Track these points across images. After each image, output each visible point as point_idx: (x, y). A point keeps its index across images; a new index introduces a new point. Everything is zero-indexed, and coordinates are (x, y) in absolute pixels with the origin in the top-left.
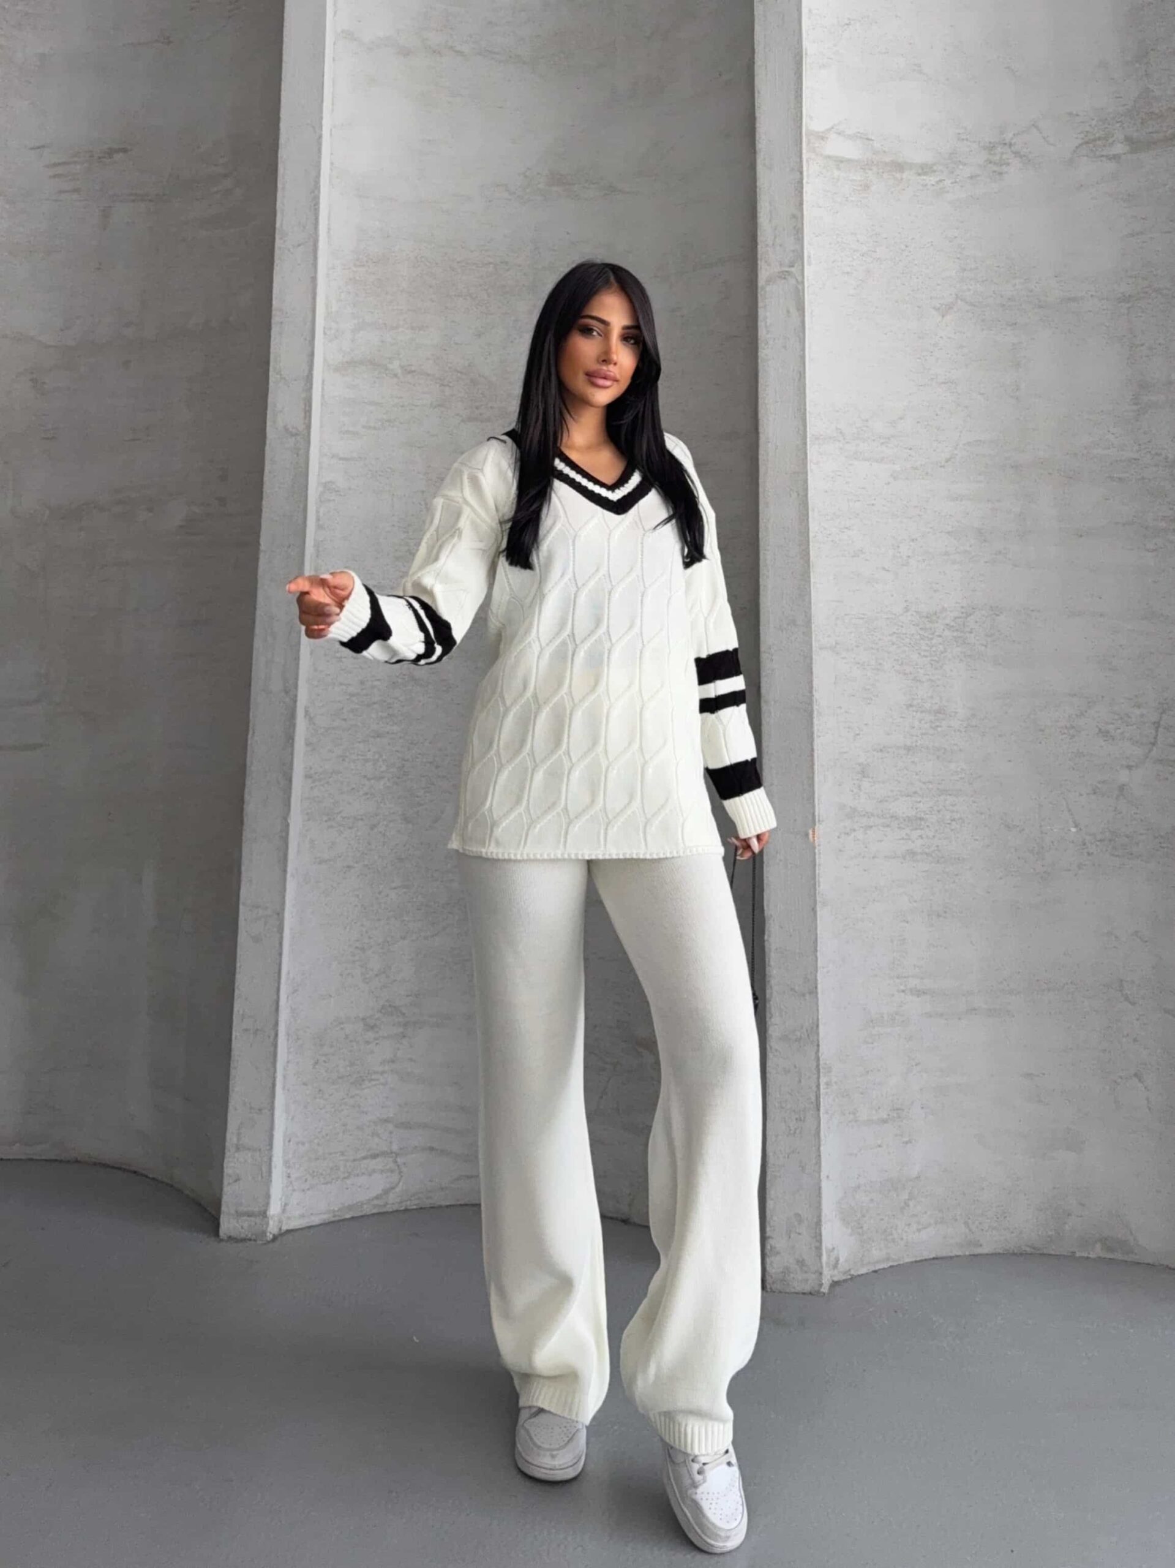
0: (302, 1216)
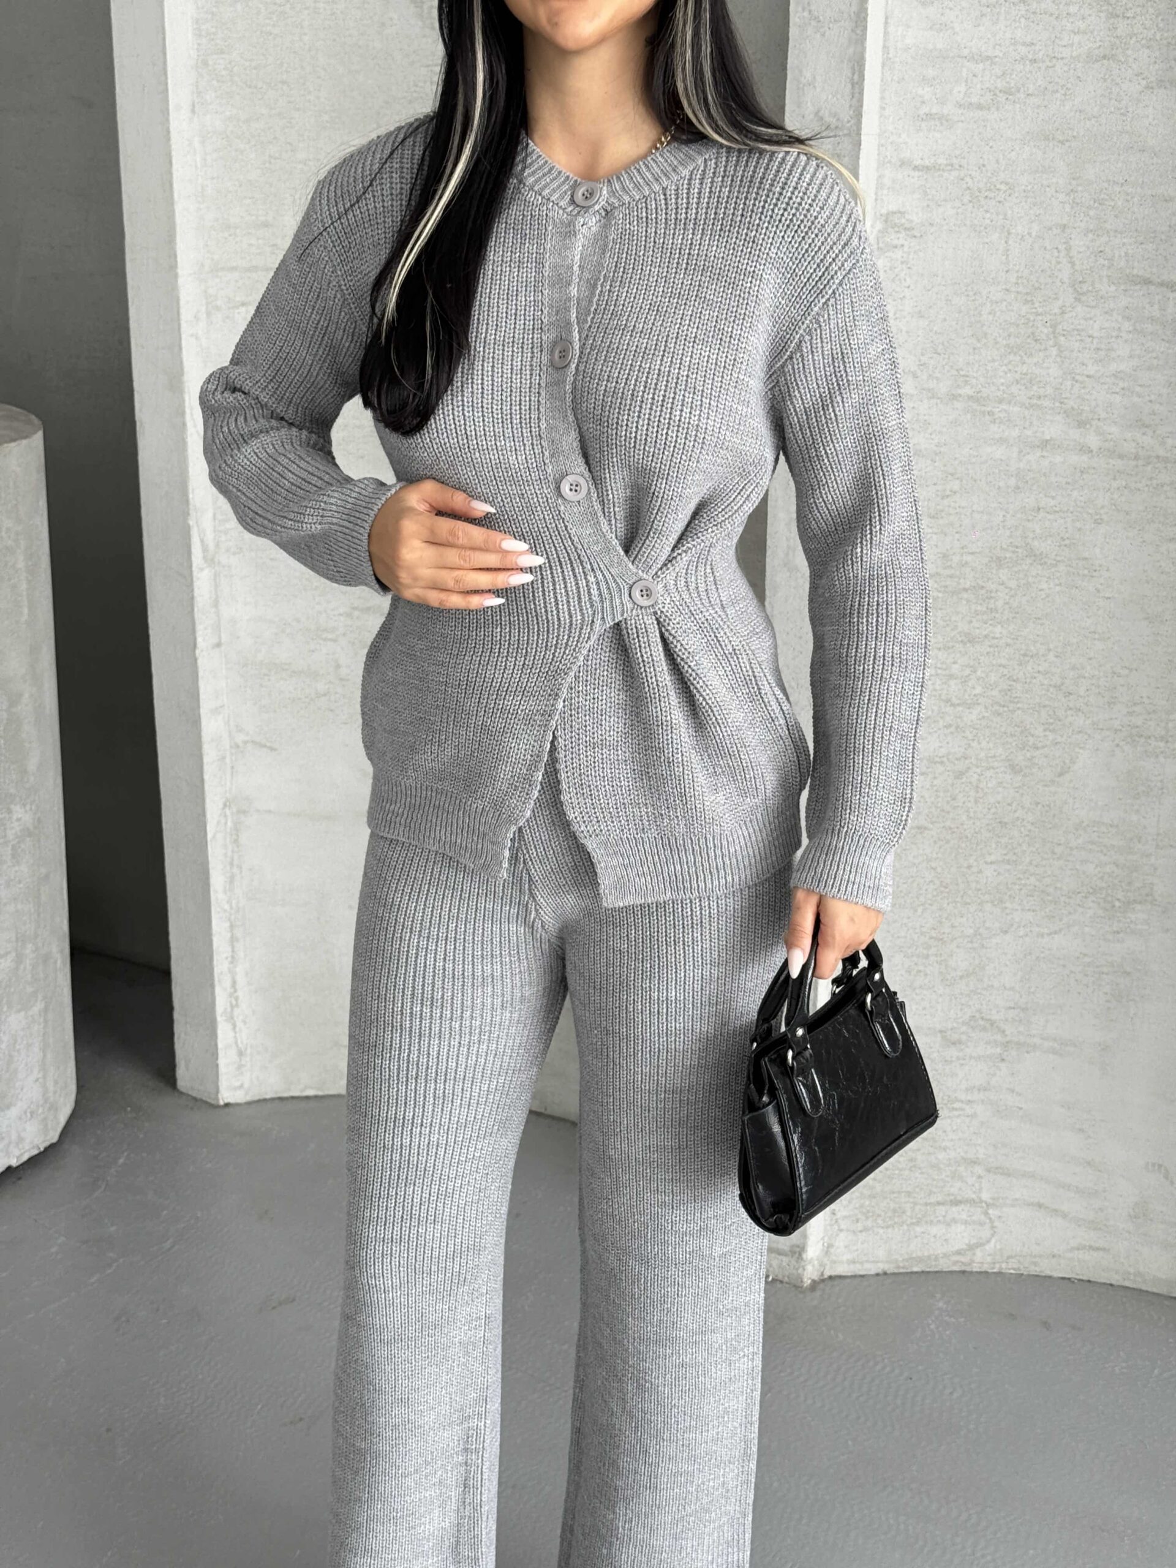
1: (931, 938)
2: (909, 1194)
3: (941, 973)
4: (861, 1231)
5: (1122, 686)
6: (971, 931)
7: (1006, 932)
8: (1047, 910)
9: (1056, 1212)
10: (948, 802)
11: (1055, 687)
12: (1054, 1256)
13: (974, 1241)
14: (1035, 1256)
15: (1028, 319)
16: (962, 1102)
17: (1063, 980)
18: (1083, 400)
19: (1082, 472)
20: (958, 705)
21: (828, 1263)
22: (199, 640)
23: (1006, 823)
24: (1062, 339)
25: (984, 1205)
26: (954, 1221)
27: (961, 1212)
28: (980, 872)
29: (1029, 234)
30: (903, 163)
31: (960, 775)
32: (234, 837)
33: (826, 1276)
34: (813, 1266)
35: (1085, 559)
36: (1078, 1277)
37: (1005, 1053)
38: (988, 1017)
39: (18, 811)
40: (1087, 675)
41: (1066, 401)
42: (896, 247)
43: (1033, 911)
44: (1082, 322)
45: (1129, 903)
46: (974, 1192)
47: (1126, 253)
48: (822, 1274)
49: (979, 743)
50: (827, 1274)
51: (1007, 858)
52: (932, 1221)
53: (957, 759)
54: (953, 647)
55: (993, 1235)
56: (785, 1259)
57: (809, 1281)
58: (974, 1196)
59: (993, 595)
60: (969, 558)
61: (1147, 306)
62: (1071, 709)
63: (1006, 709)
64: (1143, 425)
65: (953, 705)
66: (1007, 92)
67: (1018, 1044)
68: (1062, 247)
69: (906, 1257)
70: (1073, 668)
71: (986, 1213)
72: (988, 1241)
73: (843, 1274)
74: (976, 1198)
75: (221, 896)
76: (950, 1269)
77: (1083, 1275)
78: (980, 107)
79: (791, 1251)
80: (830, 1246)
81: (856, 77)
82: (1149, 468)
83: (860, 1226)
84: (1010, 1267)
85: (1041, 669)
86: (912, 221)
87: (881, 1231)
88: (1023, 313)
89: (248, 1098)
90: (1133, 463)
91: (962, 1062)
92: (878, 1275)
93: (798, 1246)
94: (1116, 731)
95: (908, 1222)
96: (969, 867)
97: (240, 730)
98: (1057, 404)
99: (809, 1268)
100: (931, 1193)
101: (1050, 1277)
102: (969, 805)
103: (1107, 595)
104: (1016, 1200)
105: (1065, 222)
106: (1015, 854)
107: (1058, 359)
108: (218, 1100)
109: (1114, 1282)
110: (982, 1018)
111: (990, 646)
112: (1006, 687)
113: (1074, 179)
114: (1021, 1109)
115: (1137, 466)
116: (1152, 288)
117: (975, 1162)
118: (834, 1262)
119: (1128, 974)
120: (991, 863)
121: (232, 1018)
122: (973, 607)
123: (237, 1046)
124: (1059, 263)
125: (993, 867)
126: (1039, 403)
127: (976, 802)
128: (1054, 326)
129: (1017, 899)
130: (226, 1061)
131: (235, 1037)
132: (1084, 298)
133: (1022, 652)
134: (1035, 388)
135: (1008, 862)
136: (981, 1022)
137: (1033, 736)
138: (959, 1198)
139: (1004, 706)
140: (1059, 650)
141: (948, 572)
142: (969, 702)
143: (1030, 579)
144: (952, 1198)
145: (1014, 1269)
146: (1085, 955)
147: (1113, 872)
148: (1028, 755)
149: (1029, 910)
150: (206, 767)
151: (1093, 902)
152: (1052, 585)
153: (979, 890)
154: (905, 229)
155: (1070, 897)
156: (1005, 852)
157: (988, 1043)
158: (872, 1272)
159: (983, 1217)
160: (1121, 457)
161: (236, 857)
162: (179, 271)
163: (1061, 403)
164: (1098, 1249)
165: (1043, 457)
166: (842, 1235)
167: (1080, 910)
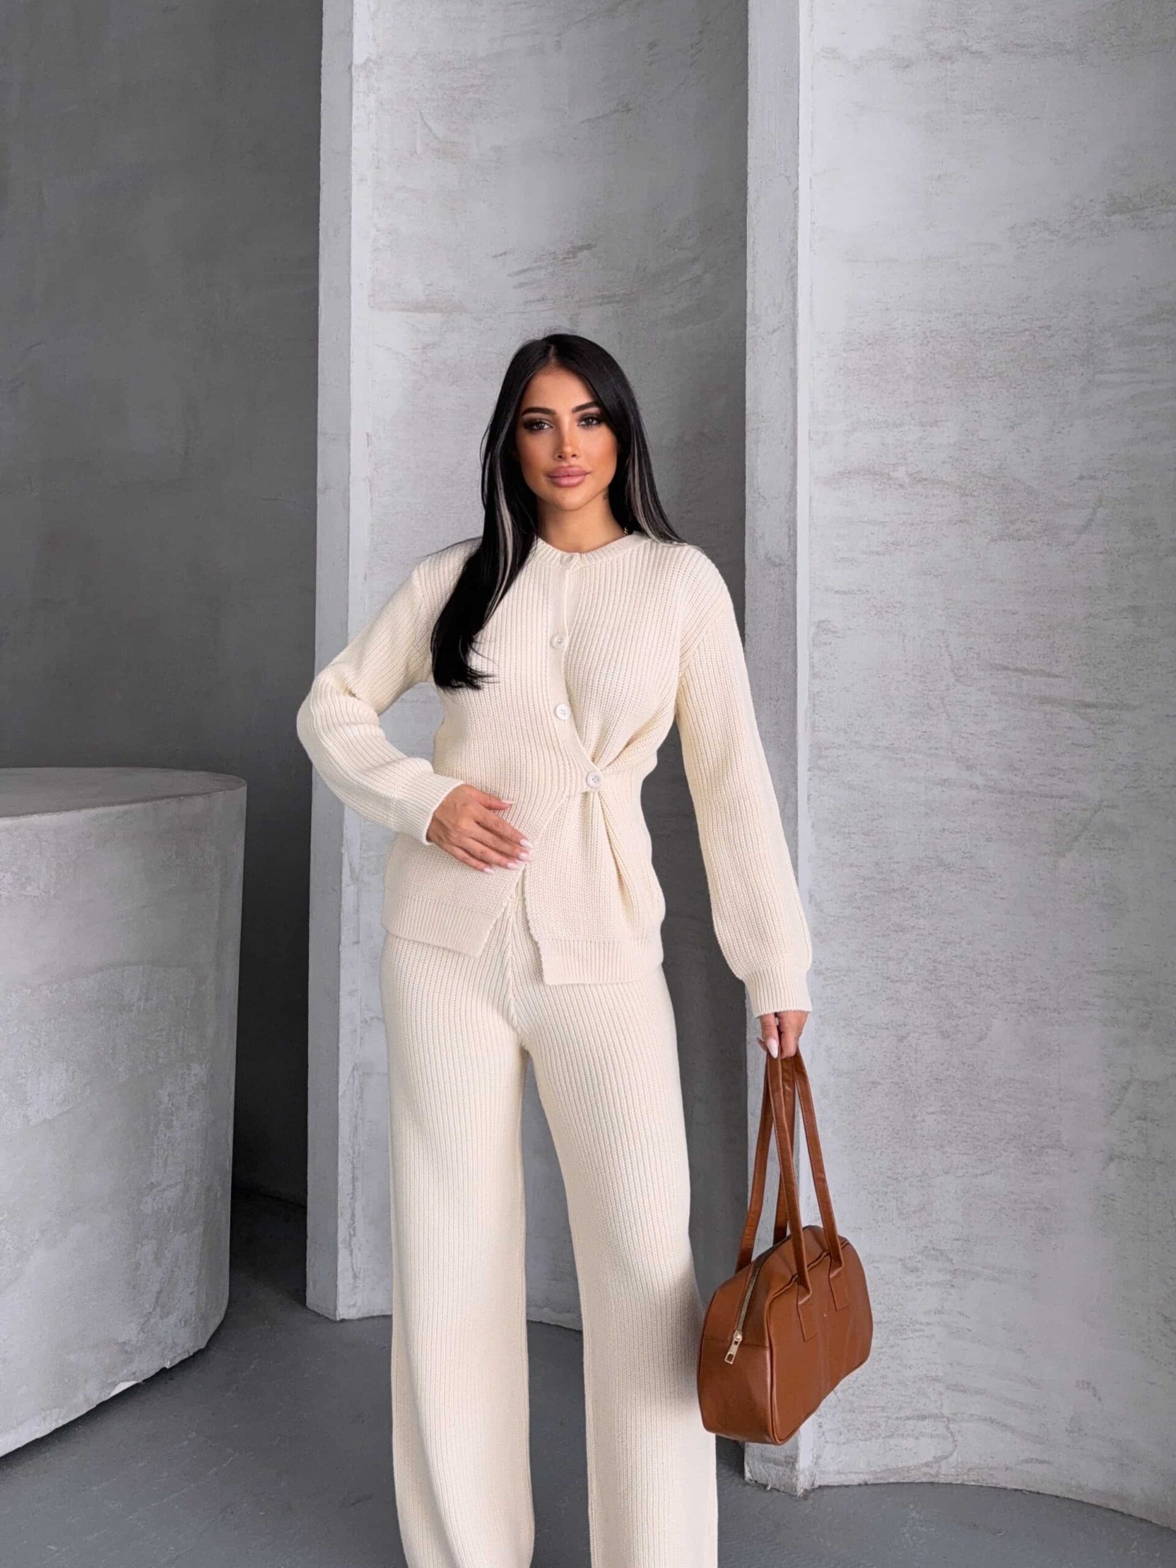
0: (839, 1473)
1: (888, 1177)
2: (883, 1409)
3: (898, 1209)
4: (844, 1444)
5: (1020, 967)
6: (919, 1172)
7: (947, 1173)
8: (978, 1154)
9: (1005, 1426)
10: (894, 1062)
11: (970, 968)
12: (1007, 1469)
13: (939, 1453)
14: (991, 1469)
15: (924, 694)
16: (921, 1324)
17: (996, 1215)
18: (968, 750)
19: (973, 803)
20: (897, 981)
21: (818, 1473)
22: (343, 938)
23: (941, 1080)
24: (949, 707)
25: (946, 1420)
26: (922, 1434)
27: (927, 1426)
28: (923, 1121)
29: (919, 636)
30: (827, 590)
31: (901, 1039)
32: (359, 1094)
33: (816, 1486)
34: (805, 1476)
35: (982, 868)
36: (1029, 1489)
37: (955, 1280)
38: (938, 1247)
40: (993, 959)
41: (956, 751)
42: (825, 644)
43: (968, 1155)
44: (963, 696)
45: (1043, 1147)
46: (937, 1408)
47: (989, 650)
48: (813, 1484)
49: (915, 1013)
50: (817, 1484)
51: (943, 1109)
52: (903, 1435)
53: (898, 1026)
54: (889, 935)
55: (955, 1450)
56: (780, 1468)
57: (802, 1491)
58: (937, 1411)
59: (915, 895)
60: (895, 866)
61: (1008, 685)
62: (983, 986)
63: (933, 986)
64: (1015, 769)
65: (893, 981)
66: (895, 544)
67: (964, 1271)
68: (942, 645)
69: (883, 1468)
70: (983, 954)
71: (948, 1428)
72: (951, 1454)
73: (830, 1484)
74: (939, 1414)
75: (346, 1142)
76: (920, 1481)
77: (1032, 1487)
78: (878, 553)
79: (785, 1462)
80: (819, 1457)
81: (792, 532)
82: (1022, 801)
83: (842, 1439)
84: (971, 1479)
85: (957, 953)
86: (835, 627)
87: (861, 1443)
88: (920, 689)
90: (1011, 796)
91: (919, 1287)
92: (860, 1485)
93: (792, 1457)
94: (1020, 1004)
95: (884, 1436)
96: (914, 1116)
98: (950, 754)
99: (801, 1478)
100: (901, 1408)
101: (1005, 1489)
102: (910, 1064)
103: (1001, 896)
104: (972, 1415)
105: (942, 628)
106: (950, 1106)
107: (947, 722)
108: (336, 1316)
109: (1058, 1494)
110: (933, 1249)
111: (917, 935)
112: (932, 968)
113: (946, 600)
114: (970, 1330)
115: (1013, 799)
116: (1010, 673)
117: (935, 1379)
118: (823, 1472)
119: (1046, 1209)
120: (933, 1113)
121: (350, 1245)
122: (902, 904)
123: (353, 1270)
124: (941, 655)
125: (933, 1116)
126: (937, 752)
127: (916, 1061)
128: (942, 699)
129: (954, 1144)
130: (344, 1282)
132: (962, 679)
133: (942, 940)
134: (933, 741)
135: (945, 1112)
136: (933, 1252)
137: (955, 1007)
138: (925, 1413)
139: (932, 983)
140: (970, 938)
141: (879, 877)
142: (904, 979)
143: (943, 883)
144: (918, 1413)
145: (974, 1481)
146: (1012, 1193)
147: (1028, 1121)
148: (954, 1023)
149: (964, 1154)
150: (341, 1038)
151: (1015, 1147)
152: (959, 888)
153: (923, 1137)
154: (832, 632)
155: (996, 1143)
156: (941, 1104)
157: (940, 1270)
158: (855, 1483)
159: (945, 1432)
160: (1000, 792)
163: (953, 753)
164: (1042, 1462)
165: (943, 791)
166: (829, 1446)
167: (1006, 1154)
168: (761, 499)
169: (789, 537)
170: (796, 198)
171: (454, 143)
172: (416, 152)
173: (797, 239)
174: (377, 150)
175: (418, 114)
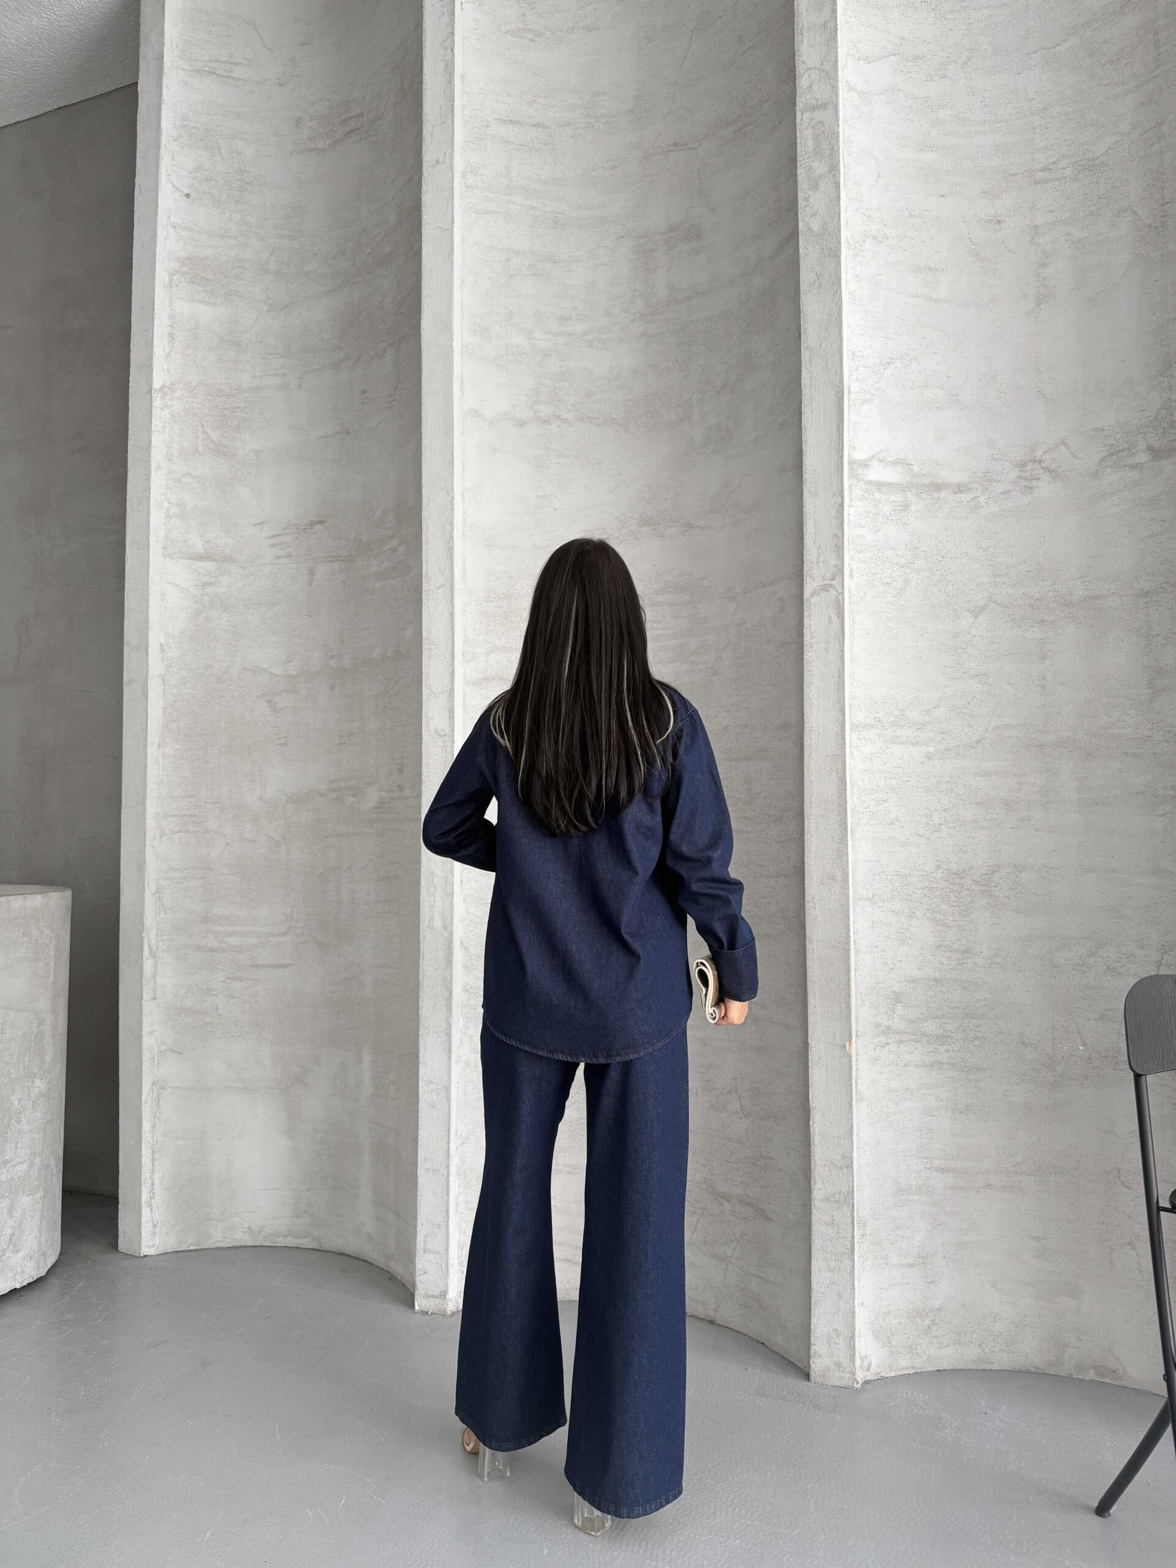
22: (144, 995)
32: (157, 1102)
39: (38, 1082)
75: (148, 1134)
89: (157, 1253)
97: (163, 1043)
108: (140, 1253)
121: (150, 1205)
123: (153, 1221)
130: (146, 1229)
131: (152, 1216)
150: (143, 1063)
161: (157, 1113)
162: (147, 816)
168: (433, 694)
169: (450, 718)
170: (452, 504)
171: (225, 446)
172: (198, 450)
173: (453, 530)
174: (170, 448)
175: (200, 425)
